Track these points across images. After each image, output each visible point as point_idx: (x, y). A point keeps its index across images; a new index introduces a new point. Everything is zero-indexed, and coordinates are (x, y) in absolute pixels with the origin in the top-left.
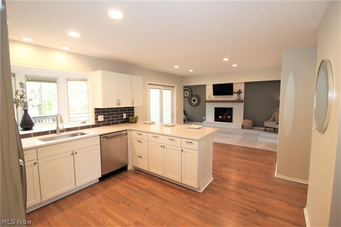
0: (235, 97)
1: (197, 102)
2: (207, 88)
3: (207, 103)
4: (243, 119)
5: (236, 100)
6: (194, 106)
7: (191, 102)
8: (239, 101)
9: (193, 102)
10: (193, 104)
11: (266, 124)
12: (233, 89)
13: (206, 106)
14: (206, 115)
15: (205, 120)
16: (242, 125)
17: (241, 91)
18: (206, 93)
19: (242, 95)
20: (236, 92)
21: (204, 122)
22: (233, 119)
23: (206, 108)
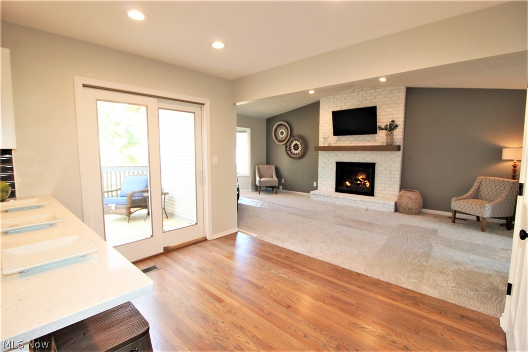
0: (381, 138)
1: (301, 151)
2: (320, 120)
3: (320, 153)
4: (398, 190)
5: (384, 144)
6: (295, 158)
7: (291, 150)
8: (390, 147)
9: (293, 150)
10: (294, 154)
11: (456, 205)
12: (378, 120)
13: (318, 158)
14: (317, 178)
15: (316, 188)
16: (396, 204)
17: (396, 123)
18: (320, 131)
19: (398, 135)
20: (383, 127)
21: (311, 192)
22: (375, 188)
23: (319, 163)
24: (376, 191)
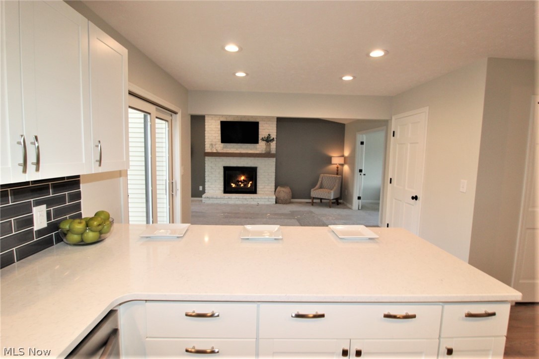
0: (261, 147)
2: (206, 127)
3: (207, 158)
4: (274, 187)
5: (263, 152)
8: (267, 155)
11: (314, 193)
12: (259, 133)
13: (205, 163)
14: (205, 182)
16: (276, 197)
17: (272, 137)
18: (206, 138)
19: (273, 145)
20: (263, 138)
21: (204, 196)
22: (258, 187)
23: (206, 168)
24: (258, 189)
